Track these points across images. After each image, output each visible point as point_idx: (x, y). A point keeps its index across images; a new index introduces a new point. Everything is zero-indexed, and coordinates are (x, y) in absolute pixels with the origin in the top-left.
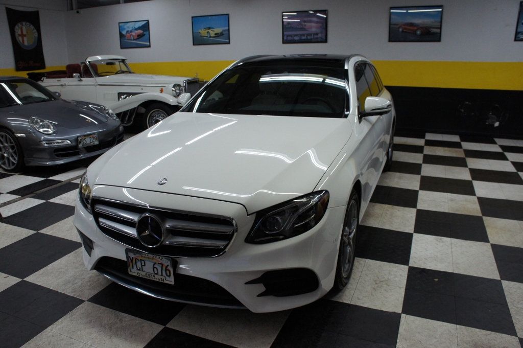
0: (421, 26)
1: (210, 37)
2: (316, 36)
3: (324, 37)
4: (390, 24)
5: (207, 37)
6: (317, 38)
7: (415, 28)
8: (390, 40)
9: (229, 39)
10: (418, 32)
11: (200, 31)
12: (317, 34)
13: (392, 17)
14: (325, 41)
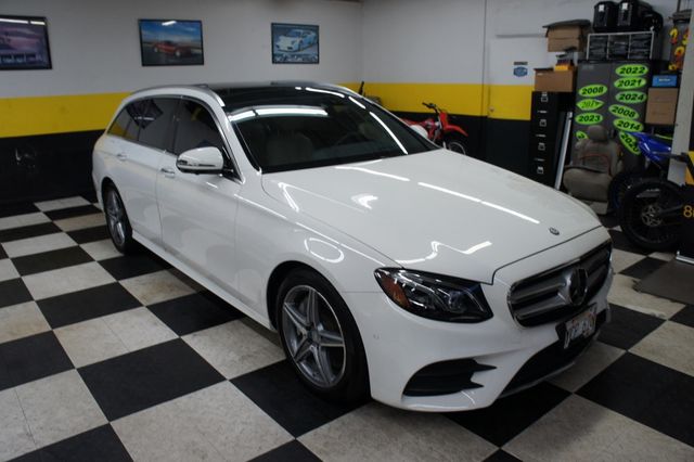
0: (180, 45)
2: (32, 59)
3: (45, 60)
4: (141, 42)
6: (32, 63)
7: (174, 48)
8: (144, 65)
10: (178, 54)
12: (34, 56)
13: (144, 32)
14: (49, 66)
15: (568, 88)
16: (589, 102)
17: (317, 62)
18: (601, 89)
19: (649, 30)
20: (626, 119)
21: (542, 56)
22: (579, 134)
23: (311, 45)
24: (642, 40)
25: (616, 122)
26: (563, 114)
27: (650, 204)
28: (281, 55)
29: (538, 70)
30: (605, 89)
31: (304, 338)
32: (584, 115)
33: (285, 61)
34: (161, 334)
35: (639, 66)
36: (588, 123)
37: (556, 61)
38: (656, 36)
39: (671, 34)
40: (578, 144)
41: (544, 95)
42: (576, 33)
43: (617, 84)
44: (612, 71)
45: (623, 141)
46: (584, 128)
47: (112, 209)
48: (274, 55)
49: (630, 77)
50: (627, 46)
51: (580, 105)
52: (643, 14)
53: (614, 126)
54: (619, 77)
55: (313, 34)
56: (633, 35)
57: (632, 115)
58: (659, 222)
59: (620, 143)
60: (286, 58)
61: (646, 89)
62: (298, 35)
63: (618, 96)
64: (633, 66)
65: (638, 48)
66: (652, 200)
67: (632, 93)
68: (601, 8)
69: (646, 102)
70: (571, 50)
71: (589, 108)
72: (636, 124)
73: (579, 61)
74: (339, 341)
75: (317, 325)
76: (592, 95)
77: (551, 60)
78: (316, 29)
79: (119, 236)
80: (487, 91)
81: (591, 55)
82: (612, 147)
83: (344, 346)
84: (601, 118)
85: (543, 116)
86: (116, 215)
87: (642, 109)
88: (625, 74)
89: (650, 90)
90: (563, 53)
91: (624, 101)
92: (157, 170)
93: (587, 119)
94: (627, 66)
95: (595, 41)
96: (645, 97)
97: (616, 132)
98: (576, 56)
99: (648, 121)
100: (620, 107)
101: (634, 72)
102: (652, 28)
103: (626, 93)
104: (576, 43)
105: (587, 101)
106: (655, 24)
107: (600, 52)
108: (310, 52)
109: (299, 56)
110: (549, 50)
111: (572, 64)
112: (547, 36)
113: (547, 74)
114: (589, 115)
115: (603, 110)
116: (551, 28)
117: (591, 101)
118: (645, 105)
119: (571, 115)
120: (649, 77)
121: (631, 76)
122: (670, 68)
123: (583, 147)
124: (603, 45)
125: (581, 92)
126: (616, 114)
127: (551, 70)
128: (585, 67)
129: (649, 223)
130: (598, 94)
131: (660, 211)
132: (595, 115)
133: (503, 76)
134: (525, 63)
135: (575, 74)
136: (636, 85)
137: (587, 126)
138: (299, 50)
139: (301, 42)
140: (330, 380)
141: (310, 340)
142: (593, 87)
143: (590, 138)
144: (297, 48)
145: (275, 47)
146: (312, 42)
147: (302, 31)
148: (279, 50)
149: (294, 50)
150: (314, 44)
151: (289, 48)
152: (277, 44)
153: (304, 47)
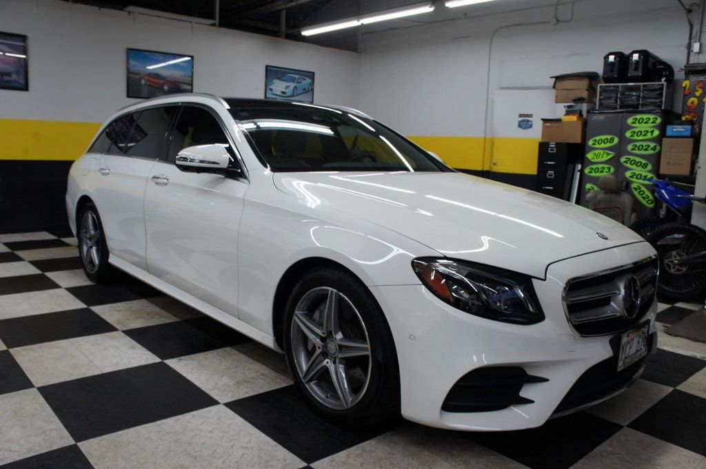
0: (169, 79)
2: (7, 78)
3: (22, 81)
4: (129, 72)
6: (9, 81)
7: (162, 81)
8: (129, 96)
10: (166, 88)
12: (9, 74)
13: (131, 62)
14: (25, 87)
15: (578, 140)
16: (599, 152)
18: (612, 140)
19: (661, 81)
20: (639, 171)
21: (548, 107)
22: (588, 186)
23: (306, 91)
24: (653, 90)
25: (628, 174)
26: (571, 166)
27: (673, 249)
29: (545, 120)
30: (616, 140)
31: (318, 351)
32: (594, 167)
34: (141, 357)
35: (652, 117)
36: (598, 174)
37: (563, 111)
38: (668, 87)
39: (684, 85)
40: (589, 195)
41: (552, 145)
42: (584, 84)
43: (628, 134)
44: (624, 122)
45: (636, 193)
46: (594, 180)
47: (86, 232)
49: (642, 127)
50: (639, 96)
51: (590, 156)
52: (654, 65)
53: (625, 178)
54: (631, 127)
55: (308, 81)
56: (644, 86)
57: (645, 166)
58: (684, 269)
59: (633, 196)
61: (659, 140)
62: (293, 80)
63: (630, 147)
64: (645, 116)
65: (650, 98)
66: (676, 247)
67: (644, 144)
68: (612, 58)
69: (660, 152)
70: (580, 100)
71: (600, 160)
72: (650, 175)
73: (588, 112)
74: (364, 348)
75: (336, 333)
76: (603, 145)
77: (559, 111)
78: (311, 75)
79: (92, 262)
80: (490, 144)
81: (601, 105)
82: (625, 198)
83: (369, 353)
84: (612, 170)
85: (551, 167)
86: (90, 239)
87: (656, 159)
88: (637, 125)
89: (664, 140)
90: (573, 104)
91: (637, 152)
92: (147, 179)
93: (597, 170)
94: (639, 117)
95: (606, 91)
96: (658, 148)
97: (628, 184)
98: (584, 107)
99: (663, 171)
100: (632, 158)
101: (646, 123)
102: (663, 79)
103: (638, 144)
104: (585, 94)
105: (596, 152)
106: (665, 76)
107: (611, 102)
108: (305, 99)
110: (557, 102)
111: (581, 115)
112: (554, 87)
113: (555, 125)
114: (600, 166)
115: (615, 162)
116: (559, 79)
117: (602, 152)
118: (659, 155)
119: (579, 167)
120: (662, 128)
121: (644, 126)
122: (683, 118)
123: (594, 198)
124: (614, 95)
125: (590, 143)
126: (628, 165)
127: (559, 120)
128: (595, 118)
129: (672, 271)
130: (608, 145)
131: (685, 257)
132: (606, 166)
133: (507, 128)
134: (530, 116)
135: (585, 124)
136: (649, 136)
137: (598, 178)
138: (293, 96)
139: (296, 87)
140: (347, 399)
141: (325, 354)
142: (603, 137)
143: (601, 188)
144: (291, 94)
145: (268, 90)
146: (307, 89)
147: (297, 76)
148: (273, 94)
149: (288, 94)
150: (308, 91)
151: (283, 93)
152: (271, 87)
153: (299, 92)
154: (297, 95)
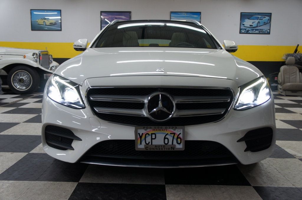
1: (46, 25)
5: (43, 25)
9: (61, 28)
11: (37, 20)
13: (172, 17)
17: (269, 33)
23: (265, 24)
28: (245, 29)
33: (247, 32)
48: (241, 29)
55: (267, 18)
60: (248, 31)
62: (257, 18)
78: (270, 15)
108: (265, 28)
109: (256, 30)
138: (257, 27)
139: (259, 22)
144: (256, 26)
145: (242, 25)
146: (266, 22)
147: (260, 16)
148: (244, 27)
149: (254, 26)
150: (267, 23)
151: (250, 25)
152: (243, 23)
153: (261, 25)
154: (260, 26)
